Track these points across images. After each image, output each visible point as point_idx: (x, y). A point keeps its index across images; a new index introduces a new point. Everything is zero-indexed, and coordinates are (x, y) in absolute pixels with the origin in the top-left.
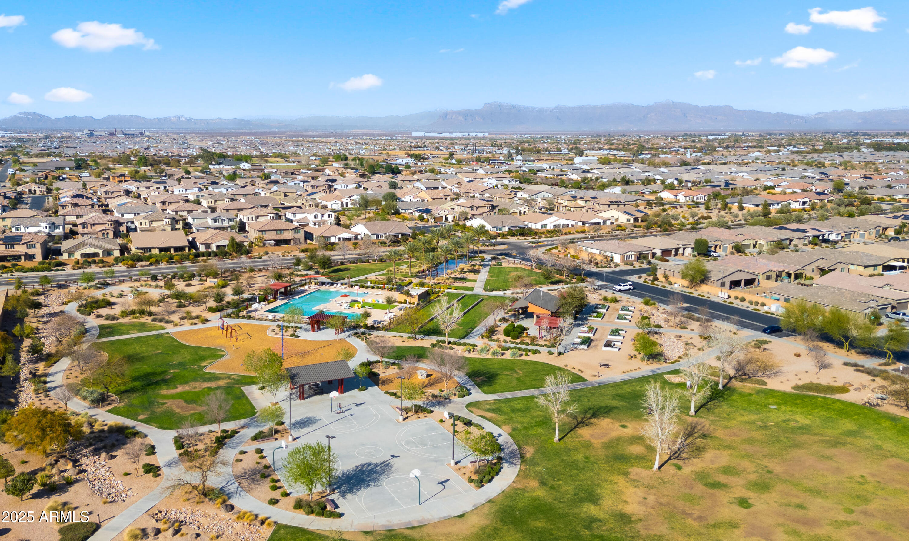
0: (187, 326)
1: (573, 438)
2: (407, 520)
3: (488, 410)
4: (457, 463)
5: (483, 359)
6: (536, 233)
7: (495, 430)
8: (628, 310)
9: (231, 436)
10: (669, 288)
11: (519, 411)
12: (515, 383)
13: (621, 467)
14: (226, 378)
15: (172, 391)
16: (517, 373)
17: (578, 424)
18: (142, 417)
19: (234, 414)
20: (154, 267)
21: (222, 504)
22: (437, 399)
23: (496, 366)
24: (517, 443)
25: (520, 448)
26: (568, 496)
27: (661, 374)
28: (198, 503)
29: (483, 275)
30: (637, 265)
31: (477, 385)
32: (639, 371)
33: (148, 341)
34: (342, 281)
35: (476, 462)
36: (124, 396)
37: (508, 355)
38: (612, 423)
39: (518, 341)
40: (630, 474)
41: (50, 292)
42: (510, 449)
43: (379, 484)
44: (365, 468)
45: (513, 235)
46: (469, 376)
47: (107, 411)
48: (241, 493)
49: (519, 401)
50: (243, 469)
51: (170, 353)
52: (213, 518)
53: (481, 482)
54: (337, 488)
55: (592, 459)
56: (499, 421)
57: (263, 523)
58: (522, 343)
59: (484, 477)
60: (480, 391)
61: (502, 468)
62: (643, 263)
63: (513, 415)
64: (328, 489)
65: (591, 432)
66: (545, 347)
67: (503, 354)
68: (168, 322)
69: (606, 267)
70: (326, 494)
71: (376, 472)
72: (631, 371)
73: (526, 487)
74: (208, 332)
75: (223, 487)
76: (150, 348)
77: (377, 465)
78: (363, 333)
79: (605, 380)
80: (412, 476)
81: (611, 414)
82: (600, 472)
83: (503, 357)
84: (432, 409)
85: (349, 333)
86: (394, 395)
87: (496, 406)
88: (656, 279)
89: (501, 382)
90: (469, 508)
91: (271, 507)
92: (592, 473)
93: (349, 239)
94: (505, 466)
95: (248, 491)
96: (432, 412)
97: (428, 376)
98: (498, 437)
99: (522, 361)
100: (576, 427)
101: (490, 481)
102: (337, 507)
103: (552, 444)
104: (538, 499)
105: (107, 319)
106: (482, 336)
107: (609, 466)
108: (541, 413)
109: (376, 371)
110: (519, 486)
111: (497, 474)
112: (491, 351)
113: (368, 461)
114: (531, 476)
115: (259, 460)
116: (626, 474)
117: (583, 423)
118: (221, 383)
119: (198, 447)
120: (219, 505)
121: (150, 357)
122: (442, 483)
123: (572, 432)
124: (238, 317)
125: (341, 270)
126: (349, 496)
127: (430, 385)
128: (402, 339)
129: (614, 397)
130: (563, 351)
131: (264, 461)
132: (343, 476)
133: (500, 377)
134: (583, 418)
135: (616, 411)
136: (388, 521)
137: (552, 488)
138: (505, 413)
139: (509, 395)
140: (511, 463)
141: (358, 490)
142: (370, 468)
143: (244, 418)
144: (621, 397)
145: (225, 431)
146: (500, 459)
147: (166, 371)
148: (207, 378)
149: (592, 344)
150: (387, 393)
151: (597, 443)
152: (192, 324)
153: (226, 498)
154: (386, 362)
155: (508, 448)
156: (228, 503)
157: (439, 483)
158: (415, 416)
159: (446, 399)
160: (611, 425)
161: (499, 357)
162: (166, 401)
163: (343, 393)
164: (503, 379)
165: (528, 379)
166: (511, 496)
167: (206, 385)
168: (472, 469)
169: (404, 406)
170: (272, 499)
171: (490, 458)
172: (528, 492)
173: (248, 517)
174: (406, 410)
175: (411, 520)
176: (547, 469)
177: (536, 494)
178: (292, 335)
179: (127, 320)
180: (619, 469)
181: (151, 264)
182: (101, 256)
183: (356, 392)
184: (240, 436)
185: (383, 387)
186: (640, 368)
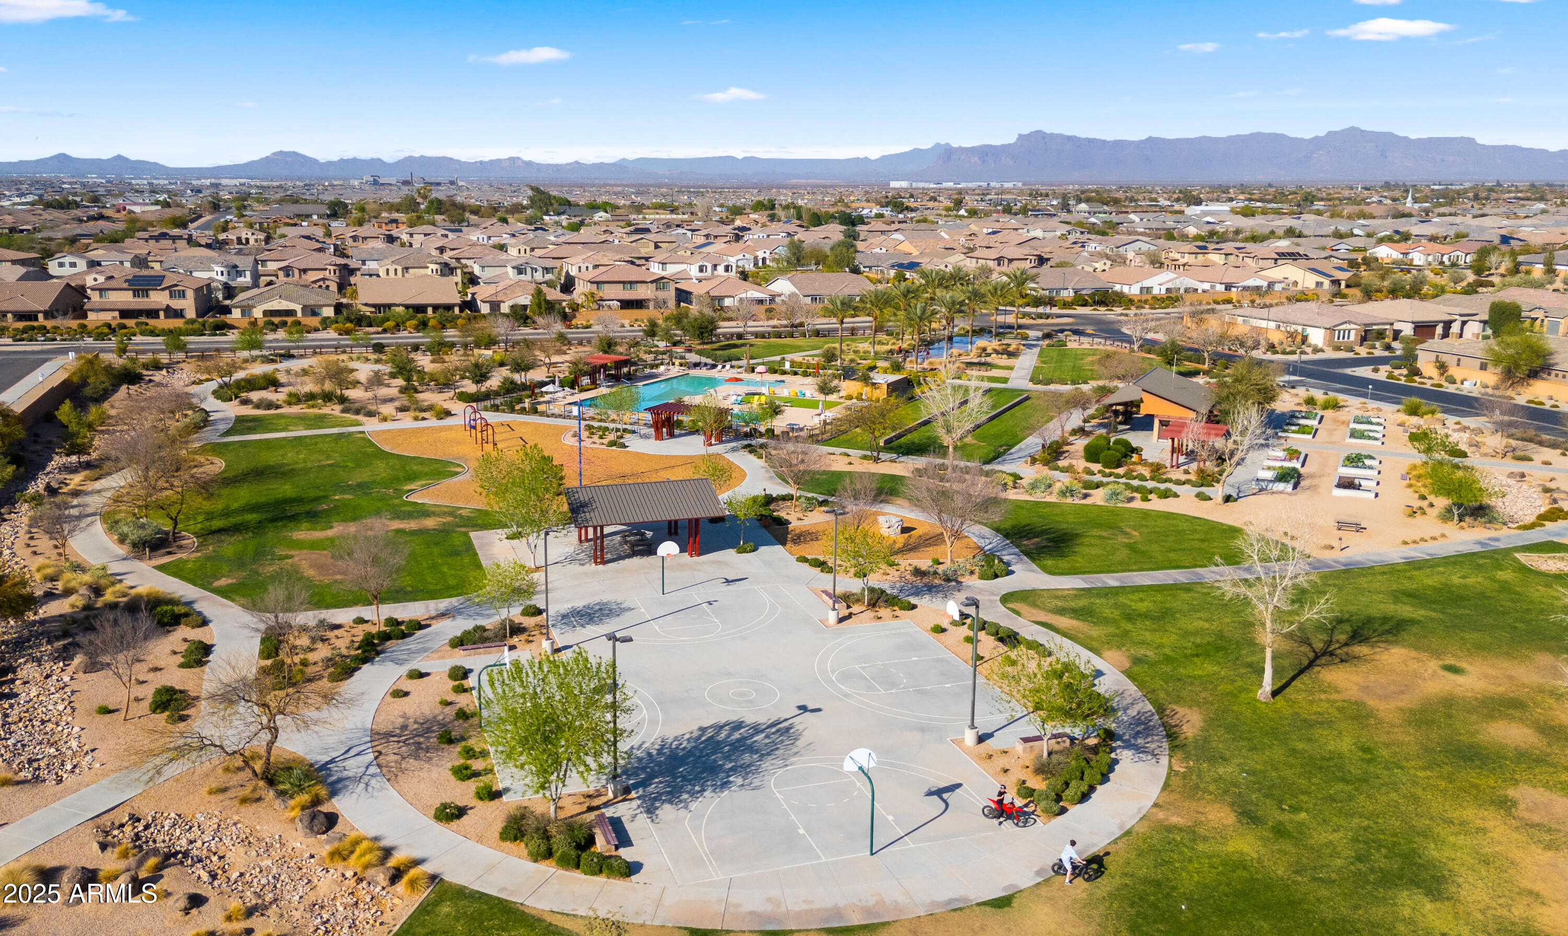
0: (406, 422)
1: (1310, 692)
2: (829, 904)
3: (1061, 611)
4: (981, 739)
5: (1037, 503)
6: (1131, 301)
7: (1085, 659)
8: (1371, 423)
9: (404, 636)
10: (1451, 389)
11: (1144, 616)
12: (1123, 554)
13: (1482, 782)
14: (445, 513)
15: (318, 535)
16: (1126, 533)
17: (1317, 657)
18: (223, 582)
19: (431, 587)
20: (388, 335)
21: (303, 808)
22: (926, 580)
23: (1071, 519)
24: (1149, 694)
25: (1161, 710)
26: (1339, 862)
27: (1507, 552)
28: (244, 801)
29: (1028, 361)
30: (1363, 352)
31: (1028, 554)
32: (1441, 542)
33: (316, 444)
34: (734, 363)
35: (1038, 738)
36: (210, 539)
37: (1098, 497)
38: (1418, 660)
39: (1121, 471)
40: (1515, 804)
41: (181, 365)
42: (1133, 712)
43: (756, 782)
44: (723, 735)
45: (1085, 304)
46: (1007, 536)
47: (156, 567)
48: (373, 782)
49: (1142, 595)
50: (404, 716)
51: (350, 464)
52: (268, 847)
53: (1059, 798)
54: (636, 786)
55: (1385, 753)
56: (1093, 639)
57: (396, 876)
58: (1127, 475)
59: (1067, 784)
60: (1034, 567)
61: (1116, 762)
62: (1374, 347)
63: (1129, 627)
64: (611, 787)
65: (1359, 679)
66: (1187, 487)
67: (1086, 496)
68: (371, 414)
69: (1293, 353)
70: (603, 799)
71: (751, 749)
72: (1423, 540)
73: (1198, 823)
74: (443, 434)
75: (332, 761)
76: (316, 456)
77: (757, 729)
78: (762, 446)
79: (1359, 558)
80: (849, 766)
81: (1405, 635)
82: (1419, 792)
83: (1088, 501)
84: (913, 600)
85: (734, 444)
86: (821, 565)
87: (1082, 603)
88: (1416, 372)
89: (1085, 551)
90: (1025, 879)
91: (439, 828)
92: (1393, 795)
93: (760, 302)
94: (1125, 756)
95: (392, 775)
96: (914, 607)
97: (905, 530)
98: (1096, 677)
99: (1135, 510)
100: (1311, 664)
101: (1084, 797)
102: (624, 840)
103: (1253, 704)
104: (1240, 864)
105: (257, 406)
106: (1034, 461)
107: (1440, 777)
108: (1207, 625)
109: (783, 514)
110: (1174, 820)
111: (1105, 779)
112: (1058, 486)
113: (734, 718)
114: (1205, 791)
115: (451, 697)
116: (1505, 805)
117: (1331, 654)
118: (430, 523)
119: (312, 657)
120: (296, 813)
121: (306, 471)
122: (939, 792)
123: (1305, 677)
124: (513, 410)
125: (735, 346)
126: (666, 811)
127: (909, 549)
128: (847, 460)
129: (1398, 596)
130: (1235, 495)
131: (463, 701)
132: (660, 752)
133: (1086, 540)
134: (1330, 643)
135: (1415, 629)
136: (769, 900)
137: (1280, 831)
138: (1106, 621)
139: (1112, 580)
140: (1139, 749)
141: (693, 794)
142: (736, 735)
143: (451, 596)
144: (1415, 596)
145: (393, 622)
146: (1110, 735)
147: (325, 497)
148: (404, 512)
149: (1302, 483)
150: (803, 560)
151: (1385, 708)
152: (416, 419)
153: (323, 792)
154: (808, 499)
155: (1125, 709)
156: (325, 808)
157: (930, 794)
158: (870, 614)
159: (948, 580)
160: (1414, 665)
161: (1077, 501)
162: (293, 553)
163: (699, 555)
164: (1091, 545)
165: (1155, 547)
166: (1152, 849)
167: (396, 525)
168: (1028, 759)
169: (840, 590)
170: (445, 806)
171: (1077, 732)
172: (1205, 839)
173: (362, 855)
174: (848, 599)
175: (842, 903)
176: (1251, 773)
177: (1231, 847)
178: (612, 444)
179: (296, 409)
180: (1477, 787)
181: (385, 331)
182: (299, 314)
183: (729, 554)
184: (429, 634)
185: (795, 548)
186: (1443, 536)
